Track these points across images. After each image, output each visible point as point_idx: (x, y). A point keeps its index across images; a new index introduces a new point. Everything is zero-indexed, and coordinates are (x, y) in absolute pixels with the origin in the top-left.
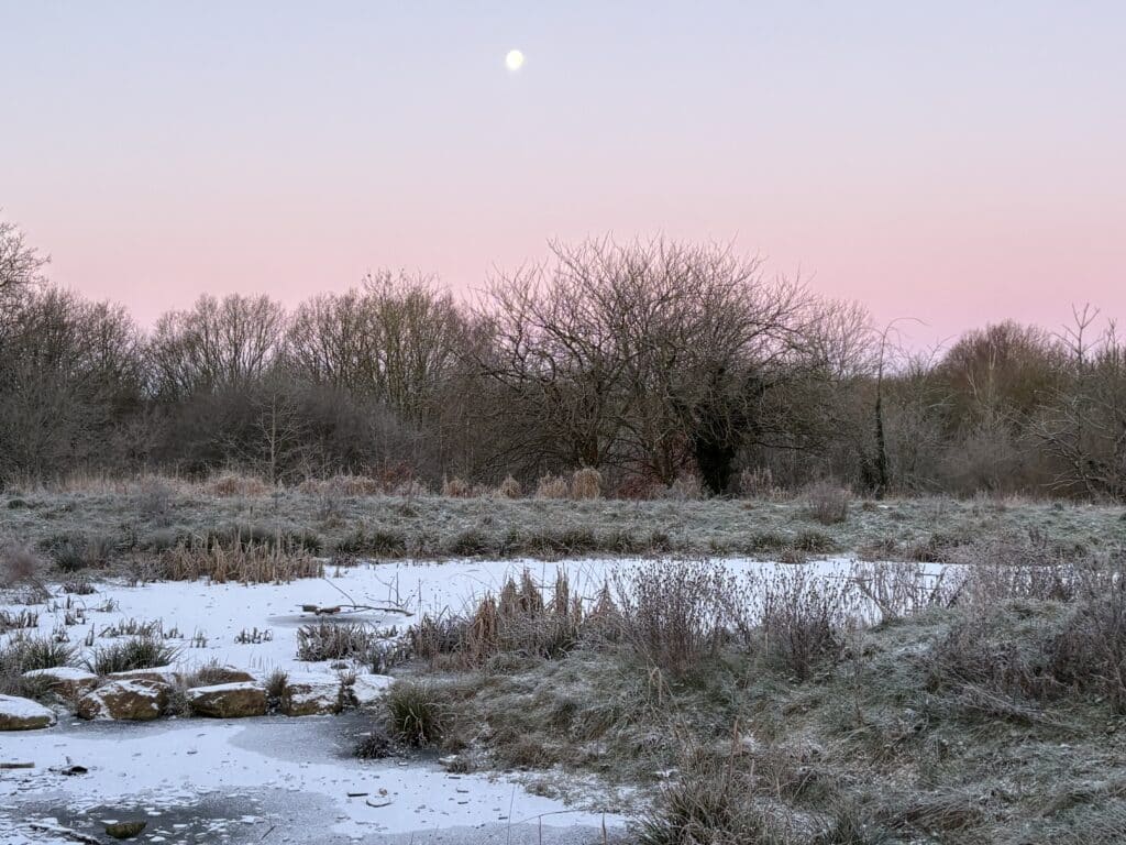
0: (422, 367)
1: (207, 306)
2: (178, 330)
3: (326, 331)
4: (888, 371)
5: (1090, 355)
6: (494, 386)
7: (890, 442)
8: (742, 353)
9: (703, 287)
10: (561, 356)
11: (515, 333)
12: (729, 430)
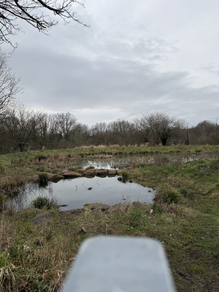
0: (124, 130)
1: (97, 124)
2: (94, 127)
3: (112, 126)
4: (189, 128)
5: (218, 124)
6: (134, 132)
7: (189, 137)
8: (168, 126)
9: (162, 118)
10: (142, 128)
11: (136, 125)
12: (166, 137)
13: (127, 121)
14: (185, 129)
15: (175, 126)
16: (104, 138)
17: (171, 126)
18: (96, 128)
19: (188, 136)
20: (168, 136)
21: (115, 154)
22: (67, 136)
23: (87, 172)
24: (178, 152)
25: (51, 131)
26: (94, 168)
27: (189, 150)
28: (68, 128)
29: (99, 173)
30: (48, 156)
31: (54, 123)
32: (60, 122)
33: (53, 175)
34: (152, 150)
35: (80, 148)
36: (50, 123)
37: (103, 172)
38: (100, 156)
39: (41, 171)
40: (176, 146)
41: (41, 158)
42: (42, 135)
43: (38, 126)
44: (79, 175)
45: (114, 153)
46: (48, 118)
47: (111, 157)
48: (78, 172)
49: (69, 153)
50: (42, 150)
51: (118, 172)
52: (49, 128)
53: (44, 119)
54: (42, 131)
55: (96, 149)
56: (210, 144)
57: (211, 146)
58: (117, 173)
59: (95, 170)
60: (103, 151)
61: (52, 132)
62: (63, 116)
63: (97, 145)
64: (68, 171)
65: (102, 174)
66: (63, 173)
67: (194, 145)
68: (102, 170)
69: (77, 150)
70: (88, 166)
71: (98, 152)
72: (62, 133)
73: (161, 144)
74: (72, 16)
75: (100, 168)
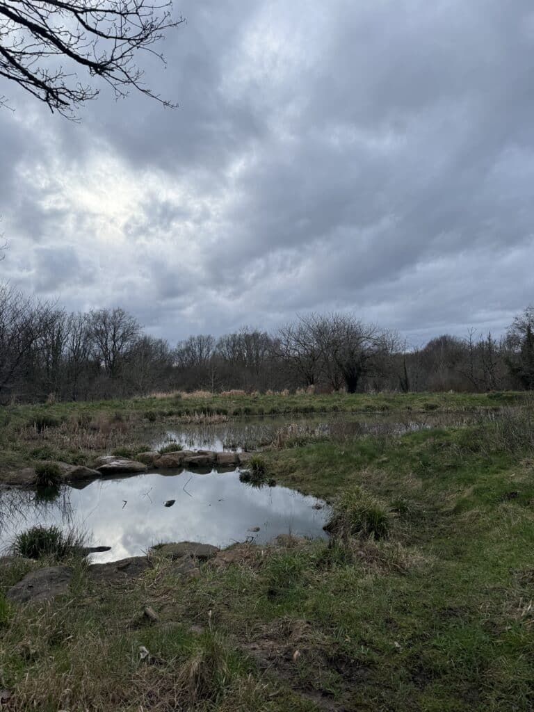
0: (258, 355)
1: (192, 339)
2: (183, 347)
3: (228, 345)
4: (408, 352)
5: (474, 344)
6: (281, 360)
7: (409, 374)
8: (359, 347)
9: (346, 327)
10: (301, 350)
11: (287, 343)
12: (356, 372)
13: (266, 334)
14: (398, 356)
15: (376, 347)
16: (209, 374)
17: (367, 347)
18: (188, 349)
19: (405, 371)
20: (360, 370)
21: (236, 413)
22: (113, 368)
23: (164, 461)
24: (383, 409)
25: (72, 355)
26: (181, 450)
27: (408, 405)
28: (117, 349)
29: (194, 462)
30: (63, 419)
31: (81, 333)
32: (98, 333)
33: (74, 468)
34: (324, 405)
35: (148, 397)
36: (70, 335)
37: (202, 459)
38: (197, 418)
39: (44, 459)
40: (380, 393)
41: (43, 423)
42: (48, 364)
43: (39, 342)
44: (141, 468)
45: (231, 411)
46: (66, 323)
47: (224, 421)
48: (138, 460)
49: (118, 410)
50: (46, 404)
51: (241, 459)
52: (69, 346)
53: (57, 323)
54: (49, 356)
55: (187, 400)
56: (457, 390)
57: (459, 396)
58: (239, 461)
59: (183, 453)
60: (205, 406)
61: (76, 358)
62: (105, 316)
63: (189, 391)
64: (114, 457)
65: (202, 465)
66: (101, 463)
67: (421, 393)
68: (200, 453)
69: (138, 404)
70: (166, 445)
71: (192, 409)
72: (102, 360)
73: (344, 390)
74: (133, 80)
75: (196, 448)
